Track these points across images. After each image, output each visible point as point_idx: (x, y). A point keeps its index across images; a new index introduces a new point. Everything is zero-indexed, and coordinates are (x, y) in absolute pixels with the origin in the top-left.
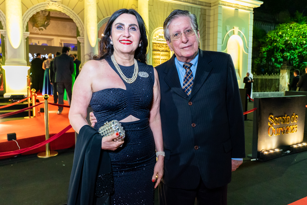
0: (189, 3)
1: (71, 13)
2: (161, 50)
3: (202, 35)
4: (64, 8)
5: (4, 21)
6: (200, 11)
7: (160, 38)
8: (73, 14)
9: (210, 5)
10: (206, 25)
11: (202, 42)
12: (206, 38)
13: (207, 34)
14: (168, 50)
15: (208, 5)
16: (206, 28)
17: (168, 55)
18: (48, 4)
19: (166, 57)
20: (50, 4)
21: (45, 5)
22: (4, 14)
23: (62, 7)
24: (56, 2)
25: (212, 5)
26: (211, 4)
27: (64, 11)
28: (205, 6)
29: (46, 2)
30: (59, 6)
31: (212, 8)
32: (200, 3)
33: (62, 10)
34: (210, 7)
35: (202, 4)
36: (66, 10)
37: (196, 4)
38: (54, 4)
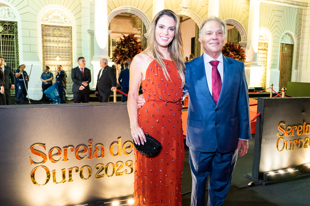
0: (288, 4)
1: (196, 17)
2: (260, 49)
3: (298, 34)
4: (192, 14)
5: (149, 26)
6: (297, 11)
7: (260, 38)
8: (198, 18)
9: (306, 5)
10: (301, 24)
11: (297, 40)
12: (301, 37)
13: (302, 33)
14: (266, 49)
15: (305, 5)
16: (301, 27)
17: (266, 54)
18: (181, 10)
19: (264, 55)
20: (182, 10)
21: (178, 11)
22: (149, 20)
23: (190, 13)
24: (186, 8)
25: (308, 5)
26: (307, 3)
27: (191, 16)
28: (302, 6)
29: (179, 9)
30: (189, 12)
31: (308, 8)
32: (297, 4)
33: (190, 15)
34: (307, 6)
35: (299, 4)
36: (193, 15)
37: (294, 4)
38: (185, 10)
